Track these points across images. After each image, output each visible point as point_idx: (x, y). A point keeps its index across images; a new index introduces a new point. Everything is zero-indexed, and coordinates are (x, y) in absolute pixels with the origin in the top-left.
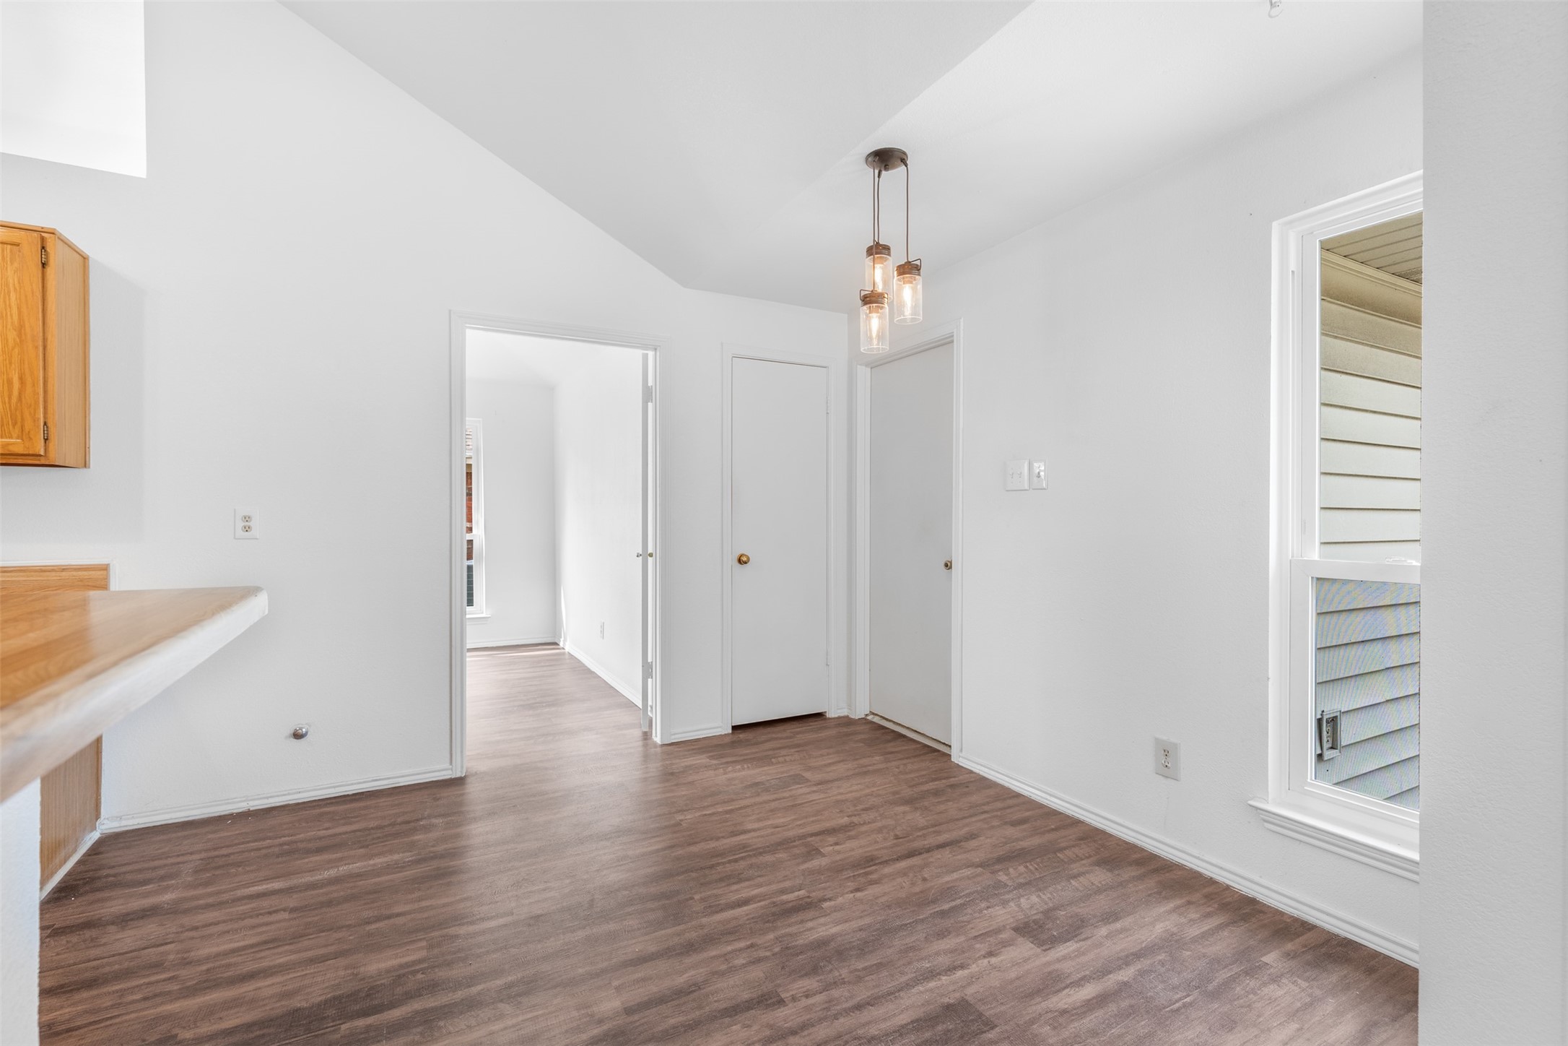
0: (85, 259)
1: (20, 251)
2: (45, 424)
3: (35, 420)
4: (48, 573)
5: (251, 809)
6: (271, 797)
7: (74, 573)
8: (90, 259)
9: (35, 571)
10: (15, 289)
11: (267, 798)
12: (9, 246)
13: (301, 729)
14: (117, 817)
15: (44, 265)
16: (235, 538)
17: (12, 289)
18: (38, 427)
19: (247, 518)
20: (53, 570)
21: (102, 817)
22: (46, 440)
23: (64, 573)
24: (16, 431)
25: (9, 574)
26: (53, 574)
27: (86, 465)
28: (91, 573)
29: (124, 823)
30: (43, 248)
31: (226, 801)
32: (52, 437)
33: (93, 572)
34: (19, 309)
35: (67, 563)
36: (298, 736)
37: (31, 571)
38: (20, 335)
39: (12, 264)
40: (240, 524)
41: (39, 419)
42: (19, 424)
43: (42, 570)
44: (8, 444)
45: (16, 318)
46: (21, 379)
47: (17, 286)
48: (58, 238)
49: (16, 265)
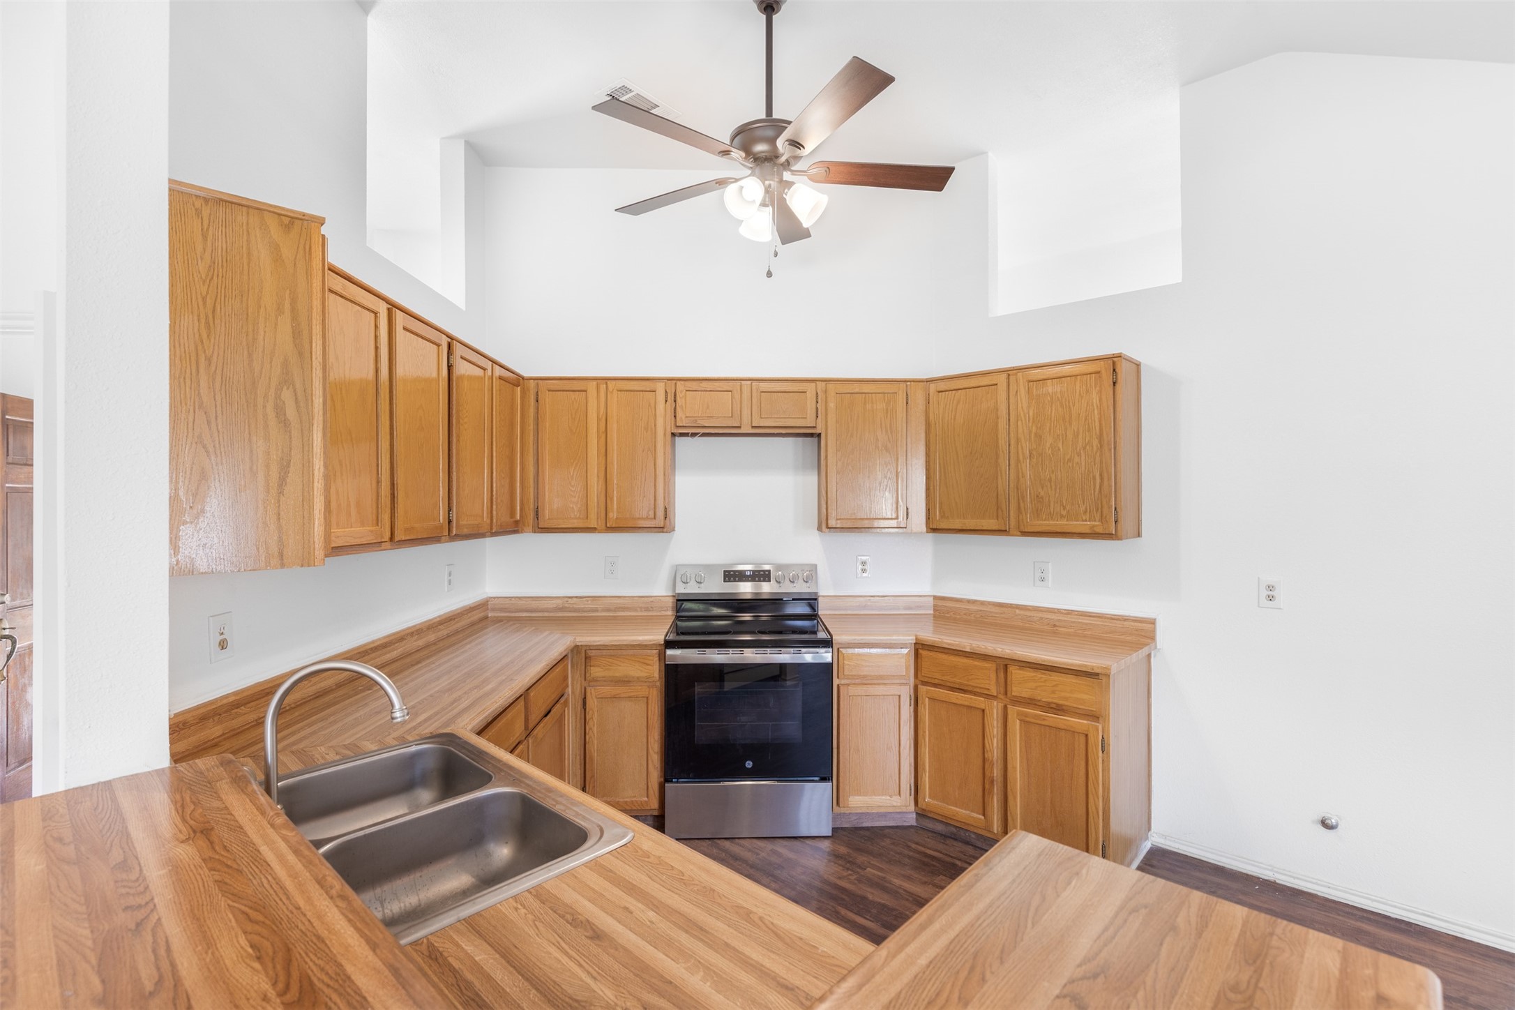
0: (1138, 365)
1: (1100, 377)
2: (1115, 509)
3: (1110, 507)
4: (1116, 621)
5: (1277, 881)
6: (1298, 878)
7: (1132, 624)
8: (1142, 365)
9: (1108, 618)
10: (1097, 407)
11: (1294, 878)
12: (1094, 375)
13: (1330, 819)
14: (1163, 835)
15: (1114, 383)
16: (1259, 606)
17: (1095, 407)
18: (1111, 512)
19: (1270, 588)
20: (1118, 619)
21: (1152, 830)
22: (1116, 522)
23: (1125, 623)
24: (1098, 517)
25: (1092, 618)
26: (1119, 622)
27: (1139, 535)
28: (1144, 625)
29: (1168, 843)
30: (1114, 370)
31: (1253, 863)
32: (1119, 520)
33: (1145, 625)
34: (1100, 421)
35: (1127, 614)
36: (1325, 824)
37: (1105, 618)
38: (1100, 442)
39: (1095, 387)
40: (1265, 593)
41: (1112, 506)
42: (1100, 510)
43: (1113, 618)
44: (1094, 526)
45: (1098, 428)
46: (1101, 475)
47: (1098, 403)
48: (1124, 359)
49: (1098, 388)
